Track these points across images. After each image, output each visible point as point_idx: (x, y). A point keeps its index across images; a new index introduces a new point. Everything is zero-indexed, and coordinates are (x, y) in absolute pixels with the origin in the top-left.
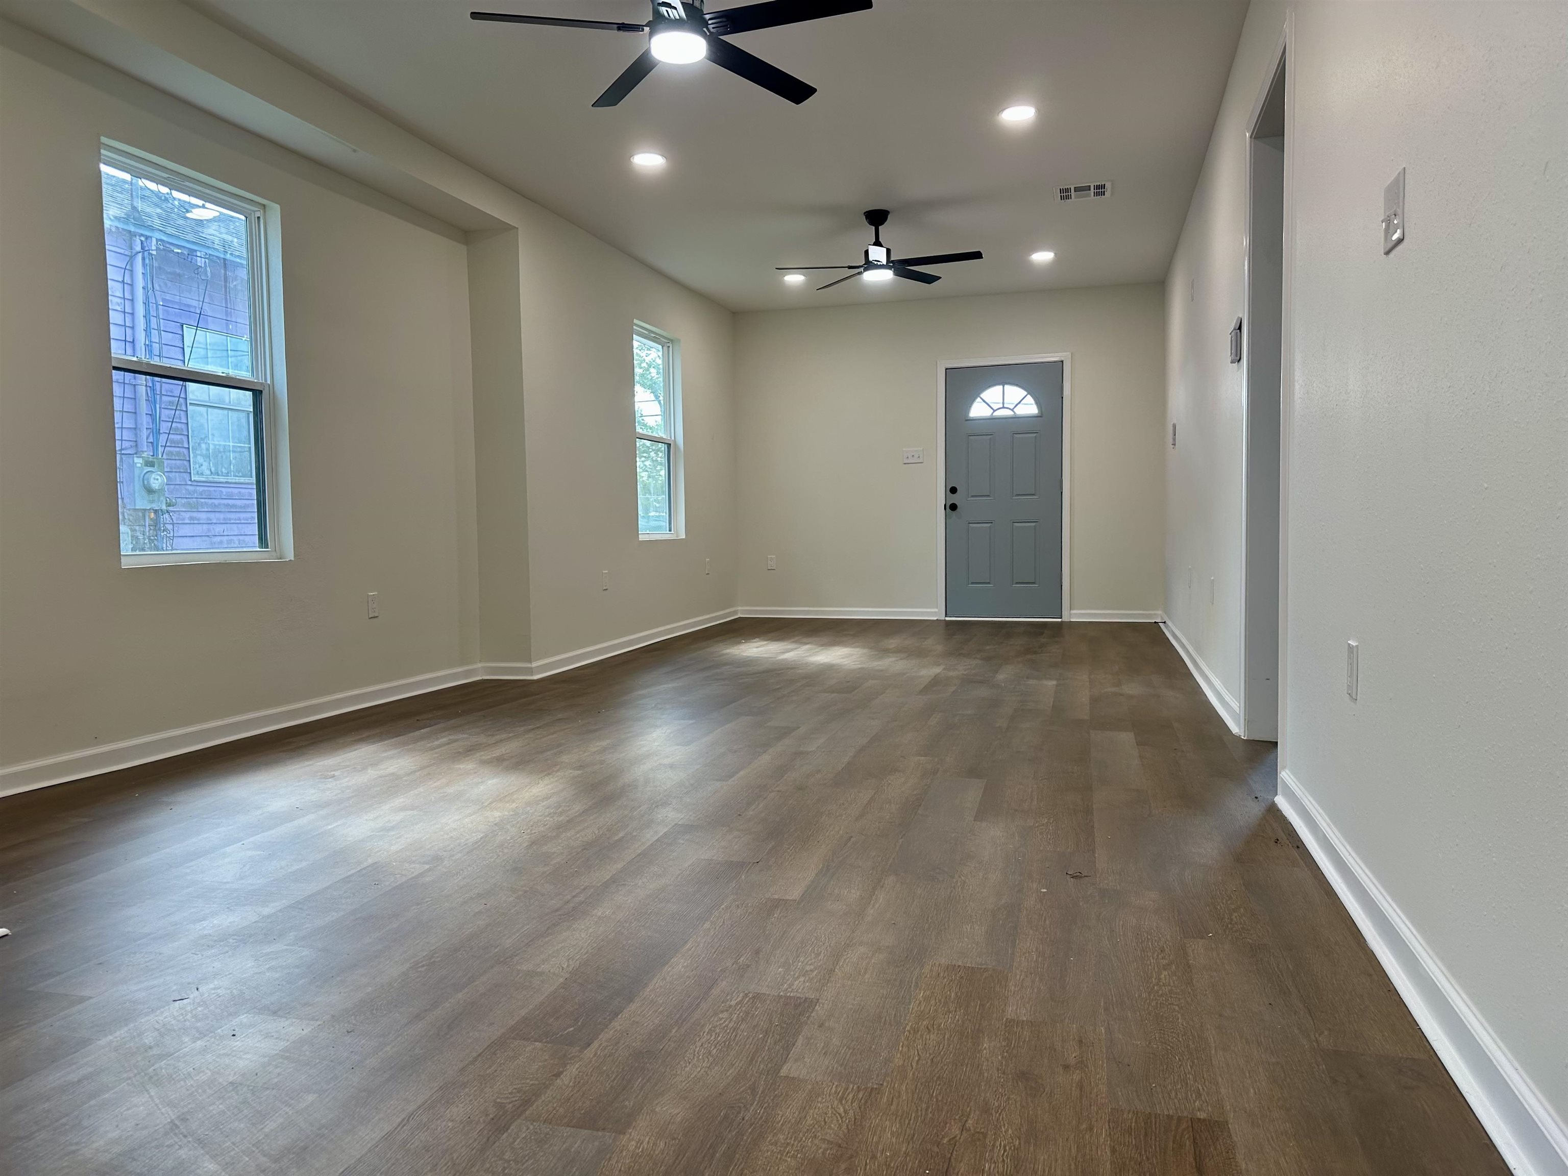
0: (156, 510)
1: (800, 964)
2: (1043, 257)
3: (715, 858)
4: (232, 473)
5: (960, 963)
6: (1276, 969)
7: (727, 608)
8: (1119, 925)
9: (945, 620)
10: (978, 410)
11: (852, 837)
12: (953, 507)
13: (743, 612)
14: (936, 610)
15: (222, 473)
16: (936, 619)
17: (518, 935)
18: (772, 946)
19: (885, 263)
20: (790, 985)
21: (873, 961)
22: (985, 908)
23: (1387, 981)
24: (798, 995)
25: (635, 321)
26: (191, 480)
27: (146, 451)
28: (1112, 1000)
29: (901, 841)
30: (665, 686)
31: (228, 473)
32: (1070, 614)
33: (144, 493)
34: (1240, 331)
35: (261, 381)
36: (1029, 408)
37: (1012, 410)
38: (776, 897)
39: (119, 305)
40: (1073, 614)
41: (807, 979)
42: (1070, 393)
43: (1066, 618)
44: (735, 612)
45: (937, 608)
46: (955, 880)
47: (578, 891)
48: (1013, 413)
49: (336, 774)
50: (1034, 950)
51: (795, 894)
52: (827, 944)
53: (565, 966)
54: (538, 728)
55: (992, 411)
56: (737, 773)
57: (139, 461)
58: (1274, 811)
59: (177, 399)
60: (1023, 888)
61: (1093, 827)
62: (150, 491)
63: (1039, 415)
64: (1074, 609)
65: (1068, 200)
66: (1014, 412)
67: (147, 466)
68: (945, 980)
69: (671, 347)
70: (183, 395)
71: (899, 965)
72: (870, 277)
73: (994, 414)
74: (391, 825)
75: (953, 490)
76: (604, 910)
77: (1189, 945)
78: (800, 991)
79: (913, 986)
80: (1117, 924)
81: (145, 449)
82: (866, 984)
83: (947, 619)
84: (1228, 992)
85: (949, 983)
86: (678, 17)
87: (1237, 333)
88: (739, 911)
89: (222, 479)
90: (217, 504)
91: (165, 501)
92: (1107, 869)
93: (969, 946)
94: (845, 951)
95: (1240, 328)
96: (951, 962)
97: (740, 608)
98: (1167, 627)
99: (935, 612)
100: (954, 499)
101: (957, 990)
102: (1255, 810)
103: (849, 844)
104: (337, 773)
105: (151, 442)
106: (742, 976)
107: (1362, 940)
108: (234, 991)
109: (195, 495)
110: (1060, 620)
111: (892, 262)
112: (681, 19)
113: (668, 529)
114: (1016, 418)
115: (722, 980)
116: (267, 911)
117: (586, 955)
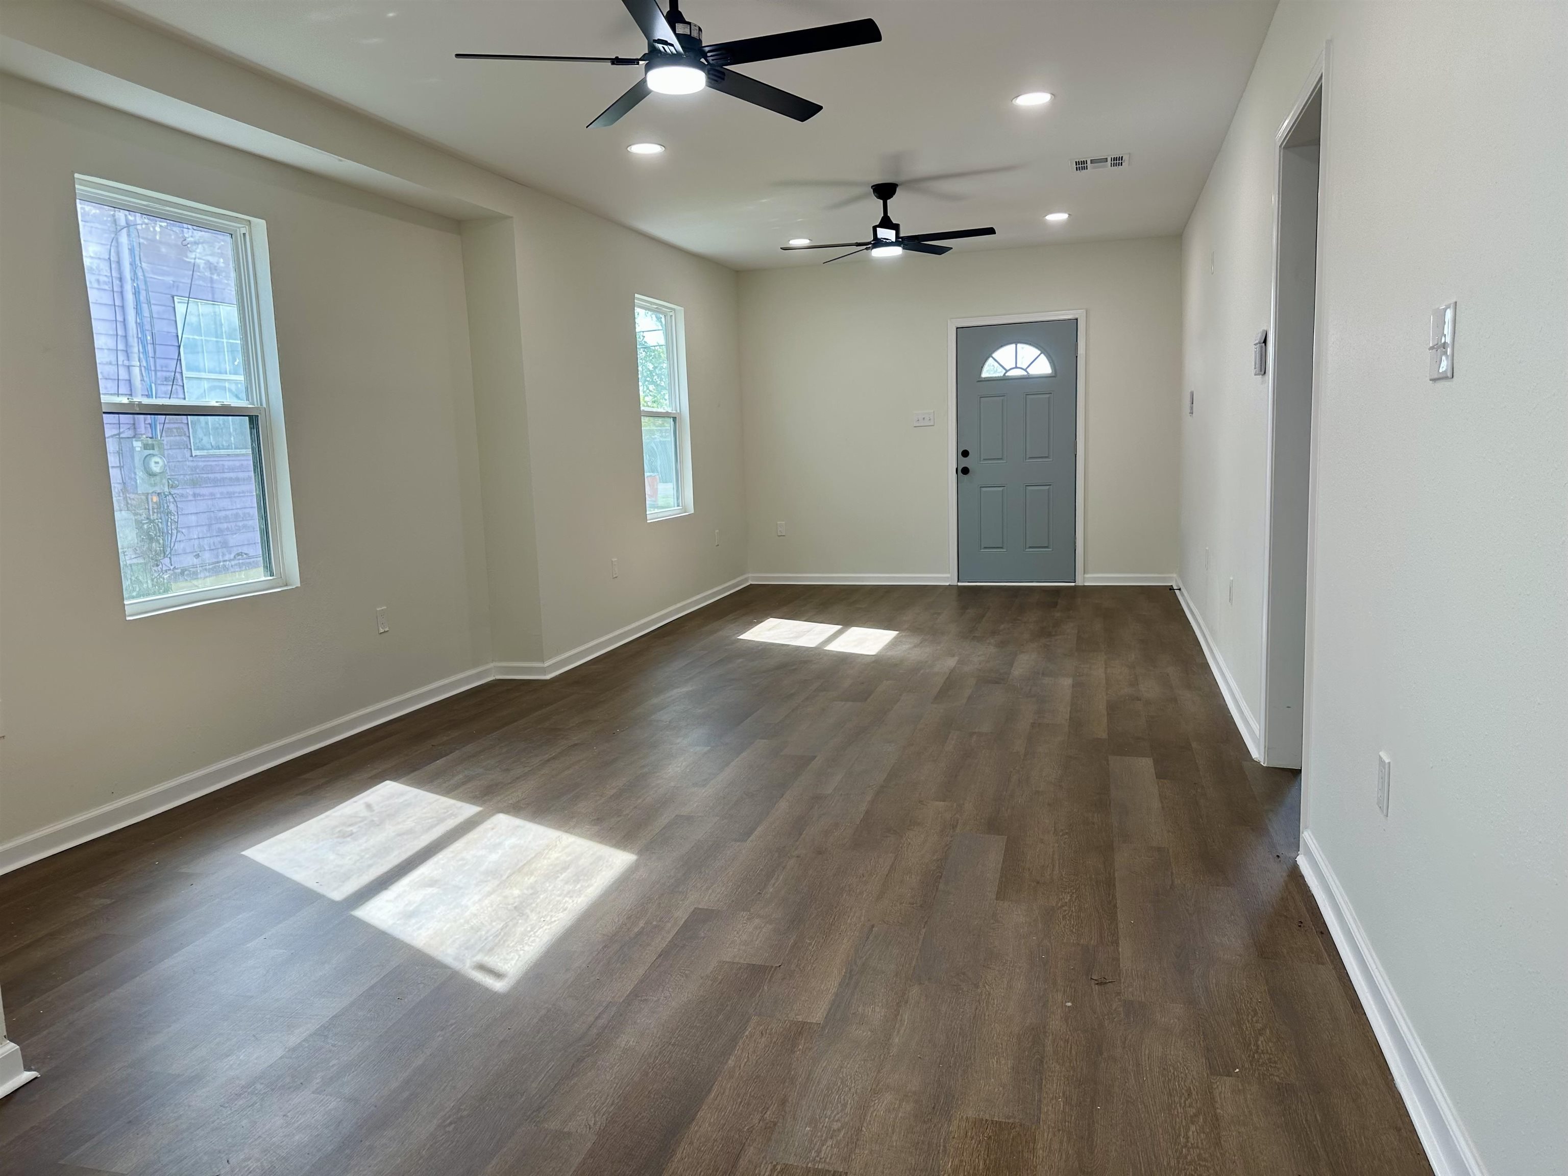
0: (158, 493)
1: (827, 1119)
2: (1057, 218)
3: (737, 960)
4: (233, 446)
5: (987, 1117)
6: (1304, 1122)
7: (739, 576)
8: (1145, 1054)
9: (957, 585)
10: (990, 370)
11: (873, 926)
12: (965, 471)
13: (754, 578)
14: (948, 575)
15: (223, 446)
16: (948, 584)
17: (543, 1075)
18: (798, 1093)
19: (894, 240)
20: (819, 1152)
21: (900, 1115)
22: (1011, 1033)
23: (1416, 1138)
24: (827, 1167)
25: (636, 295)
26: (192, 456)
27: (144, 434)
28: (1141, 1170)
29: (924, 930)
30: (679, 690)
31: (229, 445)
32: (1084, 578)
33: (145, 476)
34: (1265, 345)
35: (256, 406)
36: (1042, 367)
37: (1025, 370)
38: (800, 1018)
39: (107, 284)
40: (1087, 578)
41: (834, 1142)
42: (1084, 353)
43: (1079, 582)
44: (746, 580)
45: (949, 573)
46: (979, 991)
47: (601, 1009)
48: (1026, 374)
49: (354, 831)
50: (1061, 1095)
51: (817, 1016)
52: (853, 1090)
53: (592, 1123)
54: (554, 758)
55: (1004, 371)
56: (755, 829)
57: (138, 445)
58: (1296, 875)
59: (173, 374)
60: (1048, 1000)
61: (1115, 906)
62: (151, 474)
63: (1054, 375)
64: (1088, 573)
65: (1083, 171)
66: (1027, 372)
67: (147, 449)
68: (973, 1141)
69: (673, 317)
70: (178, 370)
71: (926, 1120)
72: (878, 253)
73: (1006, 375)
74: (411, 908)
75: (965, 454)
76: (627, 1039)
77: (1216, 1086)
78: (828, 1160)
79: (941, 1151)
80: (1143, 1053)
81: (143, 432)
82: (894, 1149)
83: (960, 584)
84: (1258, 1157)
85: (977, 1147)
86: (674, 52)
87: (1262, 347)
88: (763, 1039)
89: (223, 452)
90: (219, 478)
91: (167, 484)
92: (1132, 970)
93: (996, 1090)
94: (872, 1101)
95: (1265, 341)
96: (979, 1115)
97: (750, 575)
98: (1182, 595)
99: (948, 578)
100: (965, 462)
101: (986, 1156)
102: (1279, 874)
103: (871, 938)
104: (354, 829)
105: (149, 424)
106: (769, 1139)
107: (1390, 1077)
108: (265, 1164)
109: (198, 470)
110: (1073, 584)
111: (902, 238)
112: (678, 53)
113: (676, 505)
114: (1028, 378)
115: (749, 1145)
116: (293, 1040)
117: (613, 1108)
